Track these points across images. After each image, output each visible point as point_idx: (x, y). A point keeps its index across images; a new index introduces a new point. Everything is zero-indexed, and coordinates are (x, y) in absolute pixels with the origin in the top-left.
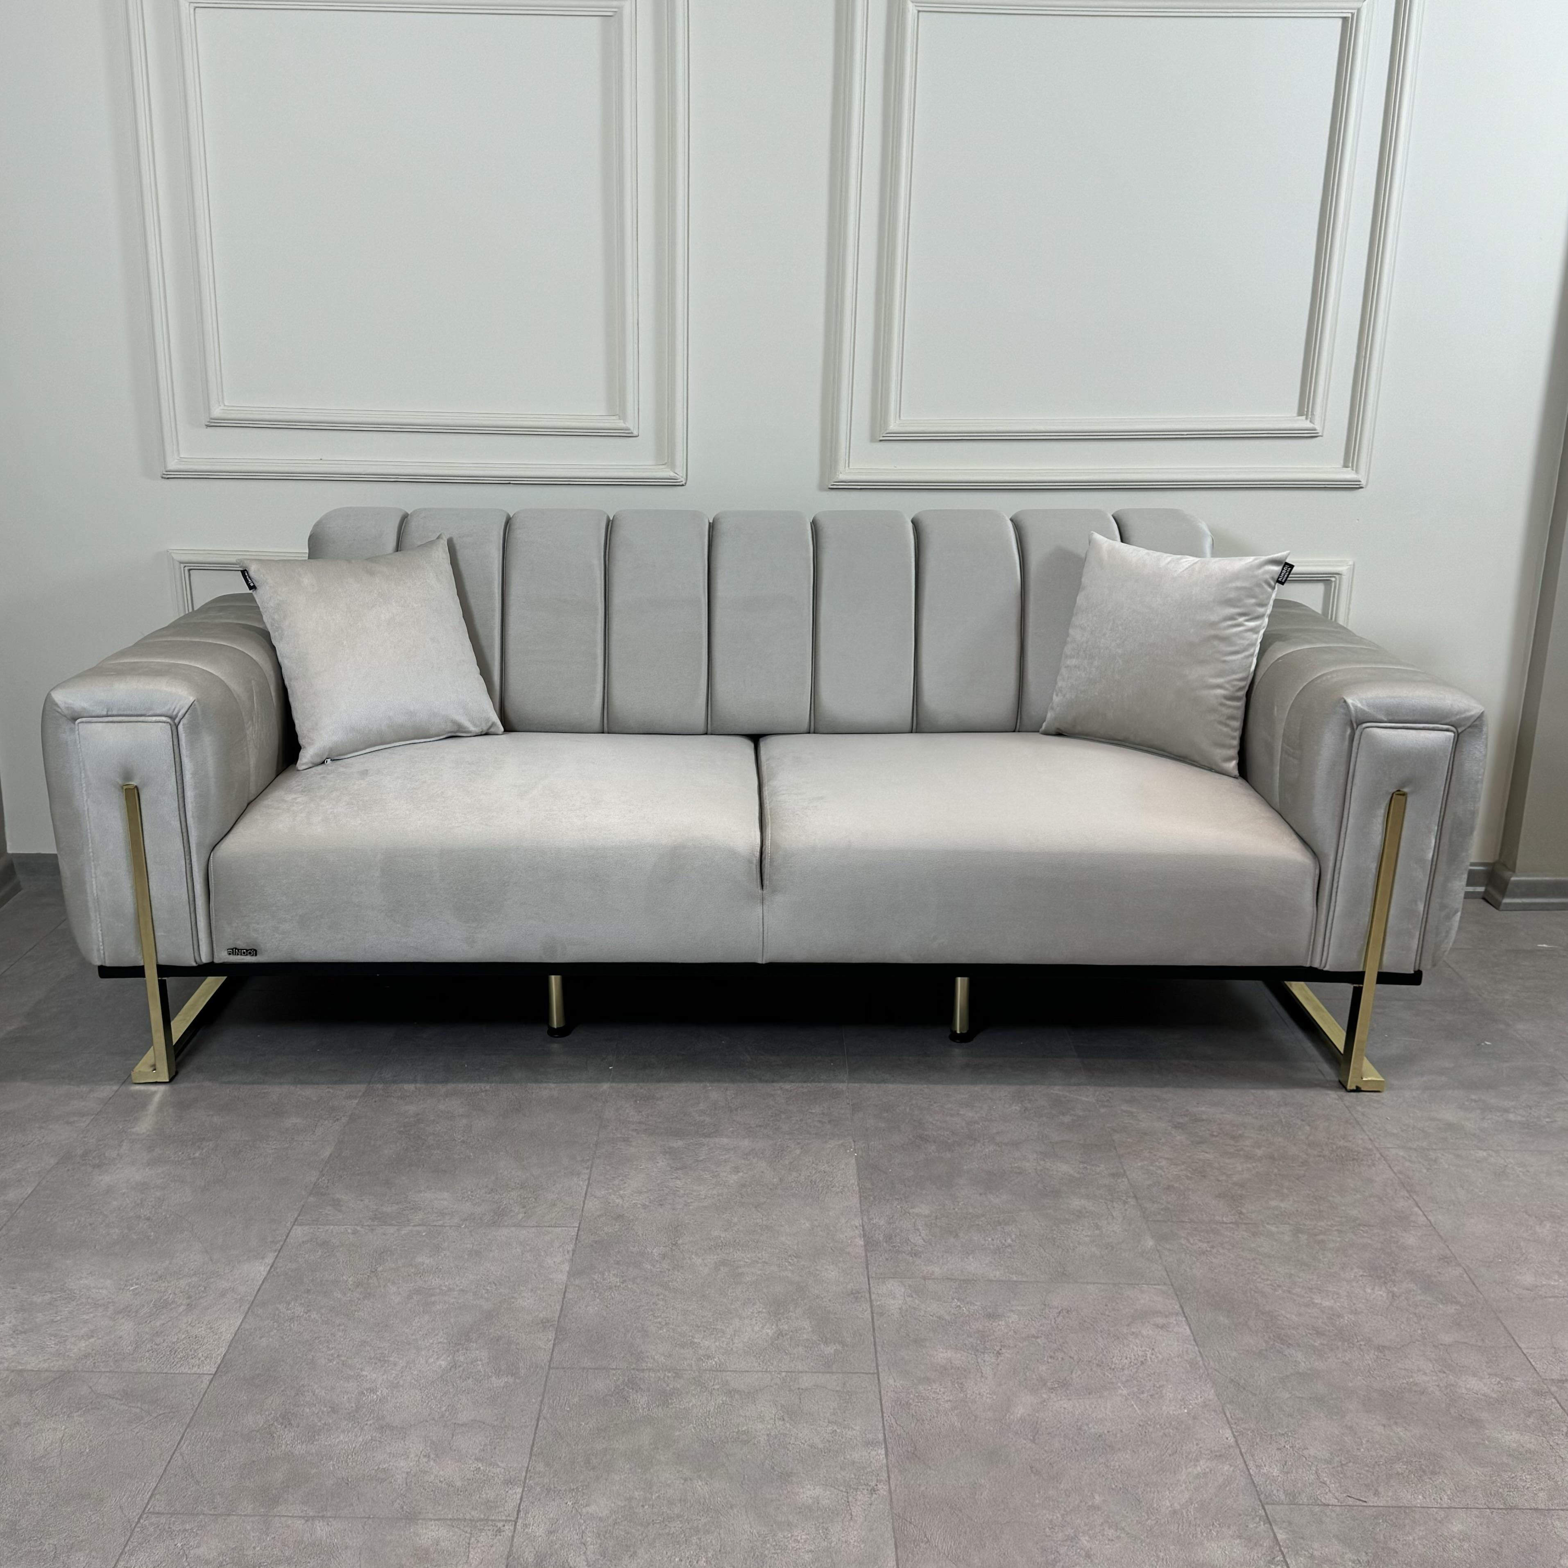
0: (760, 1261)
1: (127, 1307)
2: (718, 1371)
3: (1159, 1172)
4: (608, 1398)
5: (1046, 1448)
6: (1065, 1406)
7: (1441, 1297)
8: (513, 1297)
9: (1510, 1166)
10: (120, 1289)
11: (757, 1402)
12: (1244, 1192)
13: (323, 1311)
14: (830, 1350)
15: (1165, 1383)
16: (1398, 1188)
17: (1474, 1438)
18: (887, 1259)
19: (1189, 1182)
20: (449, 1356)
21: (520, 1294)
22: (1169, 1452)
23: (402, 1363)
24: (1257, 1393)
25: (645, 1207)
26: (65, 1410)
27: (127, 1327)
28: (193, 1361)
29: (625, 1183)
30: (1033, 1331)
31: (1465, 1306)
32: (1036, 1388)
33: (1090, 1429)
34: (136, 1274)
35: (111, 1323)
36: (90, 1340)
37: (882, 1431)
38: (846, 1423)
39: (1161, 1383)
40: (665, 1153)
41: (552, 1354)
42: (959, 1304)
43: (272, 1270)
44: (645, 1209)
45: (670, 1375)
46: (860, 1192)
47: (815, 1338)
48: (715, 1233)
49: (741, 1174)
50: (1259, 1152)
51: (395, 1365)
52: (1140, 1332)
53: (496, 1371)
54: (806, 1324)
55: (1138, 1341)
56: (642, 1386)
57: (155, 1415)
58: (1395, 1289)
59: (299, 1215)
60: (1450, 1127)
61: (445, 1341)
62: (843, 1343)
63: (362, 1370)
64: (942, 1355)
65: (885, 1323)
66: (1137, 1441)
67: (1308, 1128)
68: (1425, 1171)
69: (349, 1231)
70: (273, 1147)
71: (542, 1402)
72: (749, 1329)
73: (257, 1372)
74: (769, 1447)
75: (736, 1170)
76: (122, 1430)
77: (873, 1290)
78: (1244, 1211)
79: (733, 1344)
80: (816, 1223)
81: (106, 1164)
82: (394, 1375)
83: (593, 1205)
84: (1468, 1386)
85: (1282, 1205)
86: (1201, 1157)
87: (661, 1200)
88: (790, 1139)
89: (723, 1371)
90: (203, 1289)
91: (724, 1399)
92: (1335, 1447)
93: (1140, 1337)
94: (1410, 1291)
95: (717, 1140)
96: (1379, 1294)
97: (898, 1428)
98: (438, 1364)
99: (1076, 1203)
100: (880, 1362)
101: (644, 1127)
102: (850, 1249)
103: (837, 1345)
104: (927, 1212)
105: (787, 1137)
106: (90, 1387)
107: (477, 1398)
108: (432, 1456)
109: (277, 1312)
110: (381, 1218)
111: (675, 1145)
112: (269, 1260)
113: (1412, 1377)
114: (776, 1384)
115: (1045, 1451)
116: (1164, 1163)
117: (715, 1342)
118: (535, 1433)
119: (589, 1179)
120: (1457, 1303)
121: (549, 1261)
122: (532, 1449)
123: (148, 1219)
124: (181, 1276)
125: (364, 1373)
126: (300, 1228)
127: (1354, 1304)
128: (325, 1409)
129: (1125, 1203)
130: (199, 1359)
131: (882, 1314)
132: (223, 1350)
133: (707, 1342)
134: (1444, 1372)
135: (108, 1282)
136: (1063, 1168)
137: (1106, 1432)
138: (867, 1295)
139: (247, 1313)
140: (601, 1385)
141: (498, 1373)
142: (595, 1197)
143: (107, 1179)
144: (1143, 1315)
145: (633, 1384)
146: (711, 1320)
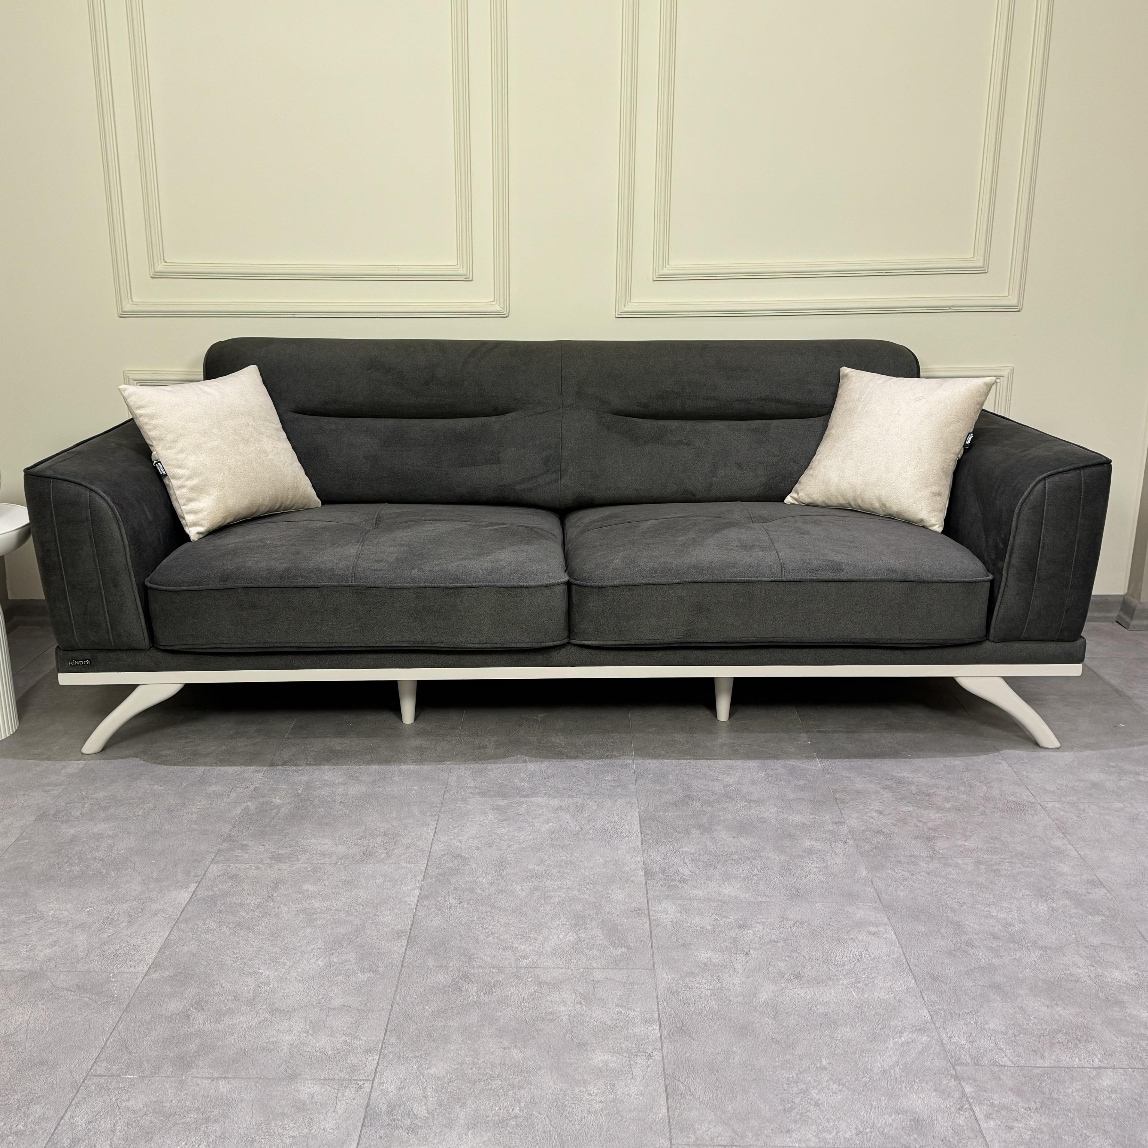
0: (565, 887)
1: (82, 924)
2: (531, 968)
3: (871, 820)
4: (446, 988)
5: (784, 1024)
6: (799, 992)
7: (1090, 910)
8: (376, 915)
9: (1141, 814)
10: (78, 911)
11: (561, 991)
12: (936, 835)
13: (231, 926)
14: (618, 952)
15: (876, 975)
16: (1055, 831)
17: (1118, 1016)
18: (662, 886)
19: (894, 827)
20: (325, 958)
21: (381, 912)
22: (880, 1026)
23: (289, 963)
24: (948, 982)
25: (477, 848)
26: (32, 1000)
27: (81, 938)
28: (130, 963)
29: (463, 831)
30: (774, 937)
31: (1109, 917)
32: (776, 979)
33: (818, 1009)
34: (90, 900)
35: (70, 936)
36: (53, 949)
37: (657, 1013)
38: (629, 1006)
39: (873, 975)
40: (493, 809)
41: (404, 957)
42: (717, 917)
43: (194, 896)
44: (478, 849)
45: (494, 971)
46: (641, 836)
47: (606, 943)
48: (531, 867)
49: (551, 824)
50: (948, 805)
51: (284, 965)
52: (857, 938)
53: (361, 969)
54: (599, 933)
55: (855, 944)
56: (472, 979)
57: (99, 1003)
58: (1055, 905)
59: (215, 857)
60: (1094, 785)
61: (323, 947)
62: (628, 948)
63: (259, 969)
64: (704, 955)
65: (660, 932)
66: (855, 1019)
67: (985, 788)
68: (1075, 818)
69: (253, 867)
70: (198, 807)
71: (395, 991)
72: (555, 937)
73: (179, 971)
74: (569, 1024)
75: (548, 821)
76: (74, 1014)
77: (651, 908)
78: (937, 848)
79: (543, 948)
80: (608, 859)
81: (72, 821)
82: (283, 972)
83: (438, 847)
84: (1113, 976)
85: (966, 844)
86: (903, 809)
87: (490, 843)
88: (589, 799)
89: (535, 967)
90: (140, 910)
91: (536, 988)
92: (1009, 1022)
93: (857, 942)
94: (1066, 906)
95: (533, 799)
96: (1043, 907)
97: (670, 1010)
98: (317, 964)
99: (808, 843)
100: (656, 960)
101: (477, 790)
102: (633, 878)
103: (623, 948)
104: (693, 851)
105: (586, 797)
106: (52, 983)
107: (346, 989)
108: (311, 1032)
109: (196, 927)
110: (278, 858)
111: (501, 803)
112: (192, 889)
113: (1069, 970)
114: (576, 977)
115: (784, 1026)
116: (874, 814)
117: (529, 946)
118: (390, 1014)
119: (436, 829)
120: (1104, 915)
121: (404, 889)
122: (387, 1027)
123: (102, 860)
124: (124, 901)
125: (260, 971)
126: (216, 865)
127: (1023, 916)
128: (230, 998)
129: (845, 843)
130: (135, 961)
131: (658, 926)
132: (153, 955)
133: (522, 947)
134: (1094, 966)
135: (69, 906)
136: (797, 818)
137: (831, 1012)
138: (646, 912)
139: (173, 927)
140: (442, 978)
141: (363, 970)
142: (440, 842)
143: (72, 831)
144: (860, 924)
145: (466, 977)
146: (527, 931)
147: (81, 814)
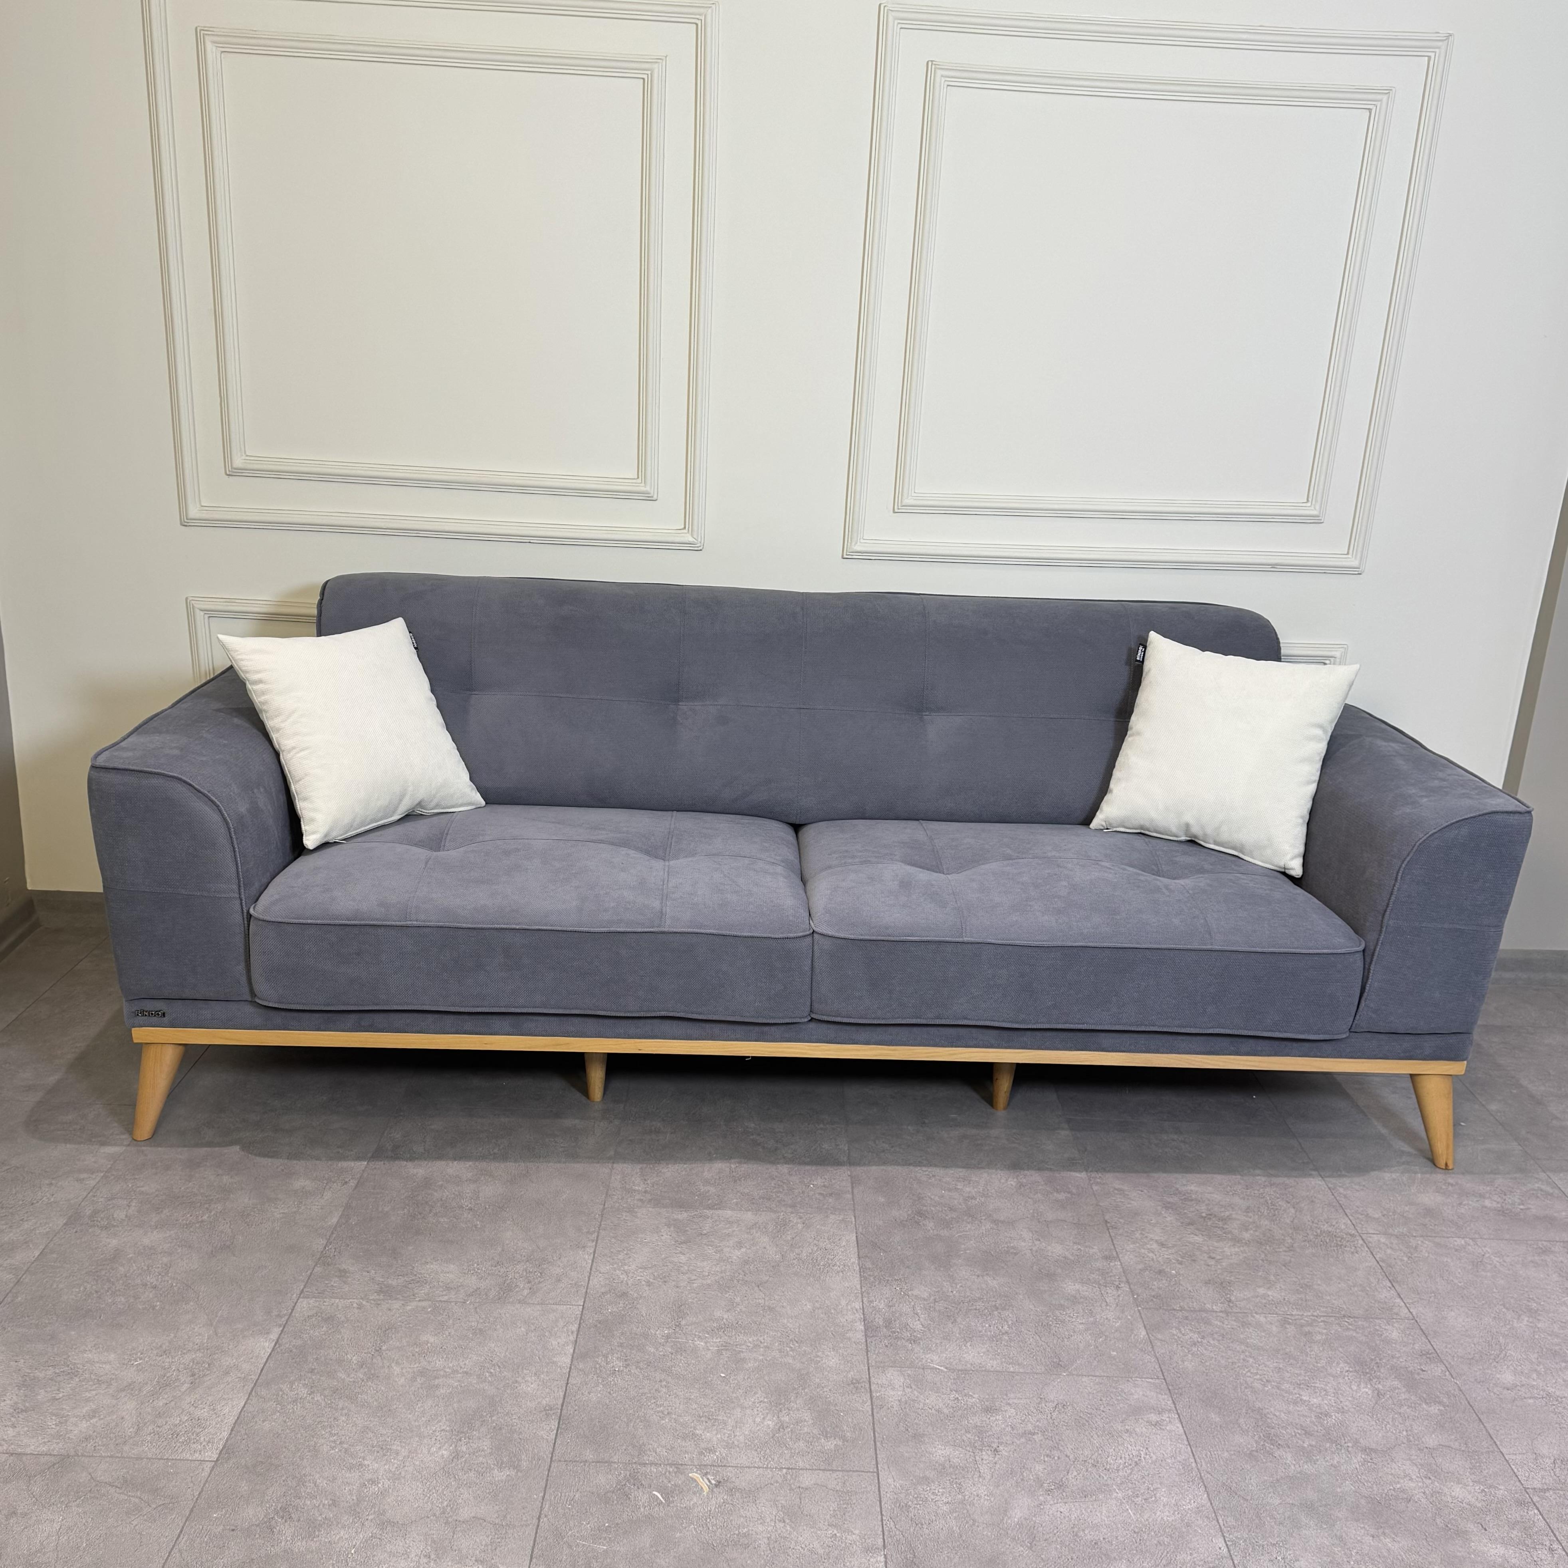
0: (762, 1346)
1: (130, 1385)
2: (719, 1466)
3: (1151, 1255)
4: (609, 1495)
5: (1043, 1556)
6: (1062, 1510)
7: (1425, 1395)
8: (516, 1382)
9: (1487, 1255)
10: (124, 1364)
11: (758, 1502)
12: (1232, 1278)
13: (326, 1392)
14: (830, 1445)
15: (1159, 1486)
16: (1381, 1277)
17: (1460, 1552)
18: (887, 1346)
19: (1180, 1266)
20: (451, 1446)
21: (523, 1378)
22: (1164, 1562)
23: (404, 1452)
24: (1249, 1498)
25: (649, 1284)
26: (63, 1499)
27: (128, 1406)
28: (195, 1446)
29: (630, 1258)
30: (1030, 1427)
31: (1448, 1406)
32: (1033, 1489)
33: (1086, 1535)
34: (141, 1348)
35: (114, 1402)
36: (92, 1421)
37: (881, 1536)
38: (846, 1526)
39: (1155, 1486)
40: (669, 1226)
41: (554, 1446)
42: (957, 1396)
43: (277, 1346)
44: (649, 1286)
45: (671, 1470)
46: (860, 1272)
47: (815, 1431)
48: (718, 1314)
49: (743, 1250)
50: (1246, 1236)
51: (397, 1454)
52: (1134, 1429)
53: (498, 1463)
54: (807, 1416)
55: (1132, 1440)
56: (643, 1482)
57: (154, 1506)
58: (1380, 1387)
59: (305, 1287)
60: (1429, 1212)
61: (448, 1428)
62: (844, 1439)
63: (364, 1459)
64: (940, 1452)
65: (885, 1416)
66: (1133, 1550)
67: (1293, 1211)
68: (1405, 1259)
69: (355, 1305)
70: (281, 1211)
71: (543, 1498)
72: (750, 1421)
73: (260, 1459)
74: (769, 1552)
75: (740, 1245)
76: (120, 1523)
77: (873, 1379)
78: (1233, 1298)
79: (735, 1436)
80: (817, 1305)
81: (115, 1226)
82: (396, 1465)
83: (597, 1282)
84: (1453, 1494)
85: (1270, 1293)
86: (1191, 1240)
87: (665, 1277)
88: (792, 1213)
89: (725, 1466)
90: (207, 1366)
91: (725, 1497)
92: (1325, 1559)
93: (1134, 1435)
94: (1395, 1389)
95: (720, 1212)
96: (1365, 1391)
97: (897, 1533)
98: (440, 1453)
99: (1071, 1287)
100: (879, 1460)
101: (649, 1197)
102: (849, 1335)
103: (837, 1439)
104: (926, 1295)
105: (790, 1210)
106: (90, 1474)
107: (478, 1492)
108: (433, 1556)
109: (281, 1393)
110: (387, 1292)
111: (680, 1217)
112: (274, 1336)
113: (1399, 1482)
114: (777, 1482)
115: (1042, 1559)
116: (1155, 1246)
117: (716, 1434)
118: (536, 1533)
119: (594, 1252)
120: (1440, 1403)
121: (554, 1343)
122: (532, 1552)
123: (155, 1287)
124: (185, 1351)
125: (366, 1462)
126: (305, 1301)
127: (1341, 1402)
128: (326, 1502)
129: (1118, 1288)
130: (201, 1444)
131: (882, 1407)
132: (225, 1434)
133: (708, 1434)
134: (1430, 1478)
135: (112, 1356)
136: (1056, 1249)
137: (1102, 1539)
138: (867, 1386)
139: (250, 1394)
140: (603, 1480)
141: (501, 1466)
142: (600, 1273)
143: (114, 1242)
144: (1137, 1411)
145: (634, 1479)
146: (713, 1410)
147: (126, 1216)
